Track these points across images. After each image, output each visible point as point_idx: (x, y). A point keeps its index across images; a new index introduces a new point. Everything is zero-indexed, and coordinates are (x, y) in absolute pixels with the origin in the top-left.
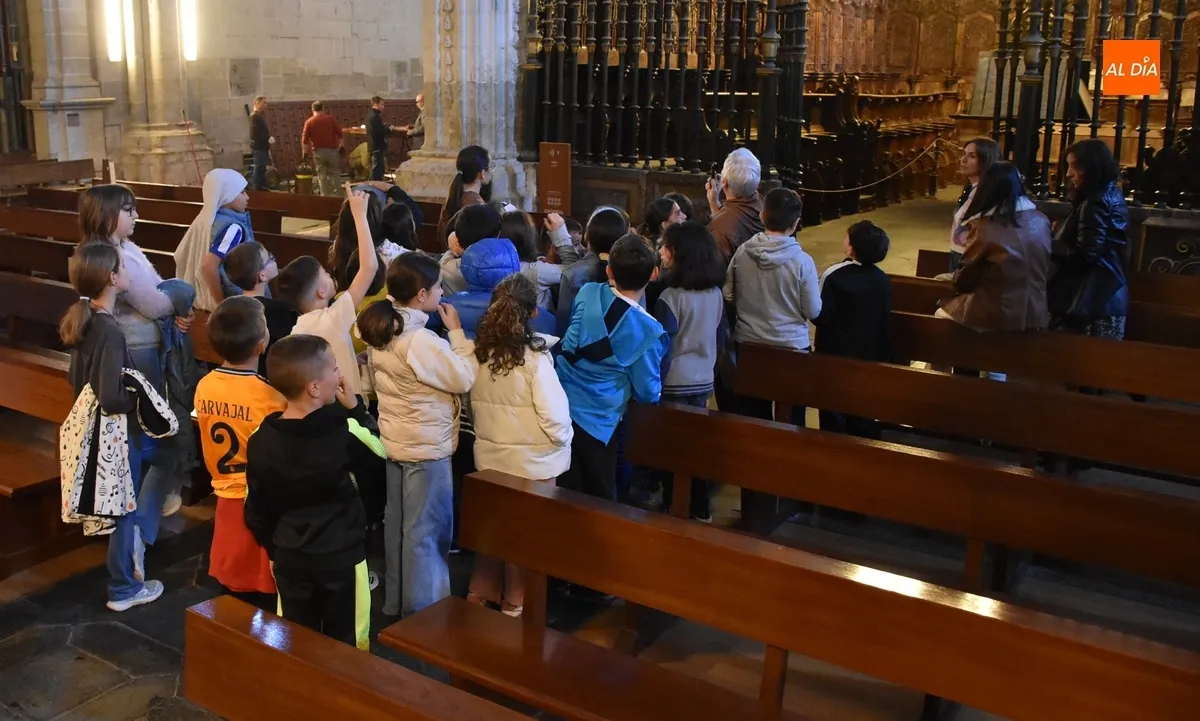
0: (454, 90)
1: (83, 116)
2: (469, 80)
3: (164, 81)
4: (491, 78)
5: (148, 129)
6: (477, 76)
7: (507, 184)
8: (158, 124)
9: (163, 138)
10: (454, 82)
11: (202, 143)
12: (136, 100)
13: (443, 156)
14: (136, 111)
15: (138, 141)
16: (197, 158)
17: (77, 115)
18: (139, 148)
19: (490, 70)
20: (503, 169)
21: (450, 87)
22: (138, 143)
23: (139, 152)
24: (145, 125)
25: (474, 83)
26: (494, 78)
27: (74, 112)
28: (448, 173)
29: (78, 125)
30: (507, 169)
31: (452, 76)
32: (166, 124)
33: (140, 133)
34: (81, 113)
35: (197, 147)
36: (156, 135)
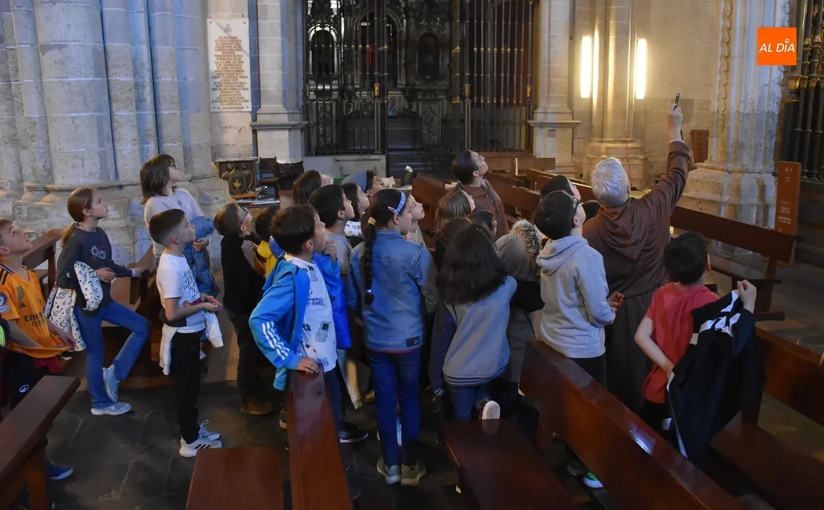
0: (725, 118)
1: (559, 132)
2: (736, 110)
3: (615, 111)
4: (753, 109)
5: (602, 142)
6: (742, 107)
7: (757, 193)
8: (607, 139)
9: (608, 148)
10: (726, 112)
11: (636, 153)
12: (596, 123)
13: (713, 168)
14: (595, 129)
15: (593, 149)
16: (630, 163)
17: (554, 130)
18: (592, 154)
19: (753, 102)
20: (755, 180)
21: (723, 115)
22: (592, 150)
23: (592, 156)
24: (599, 139)
25: (739, 112)
26: (756, 109)
27: (553, 127)
28: (713, 181)
29: (554, 136)
30: (758, 182)
31: (725, 107)
32: (612, 139)
33: (596, 144)
34: (557, 130)
35: (631, 156)
36: (605, 145)
